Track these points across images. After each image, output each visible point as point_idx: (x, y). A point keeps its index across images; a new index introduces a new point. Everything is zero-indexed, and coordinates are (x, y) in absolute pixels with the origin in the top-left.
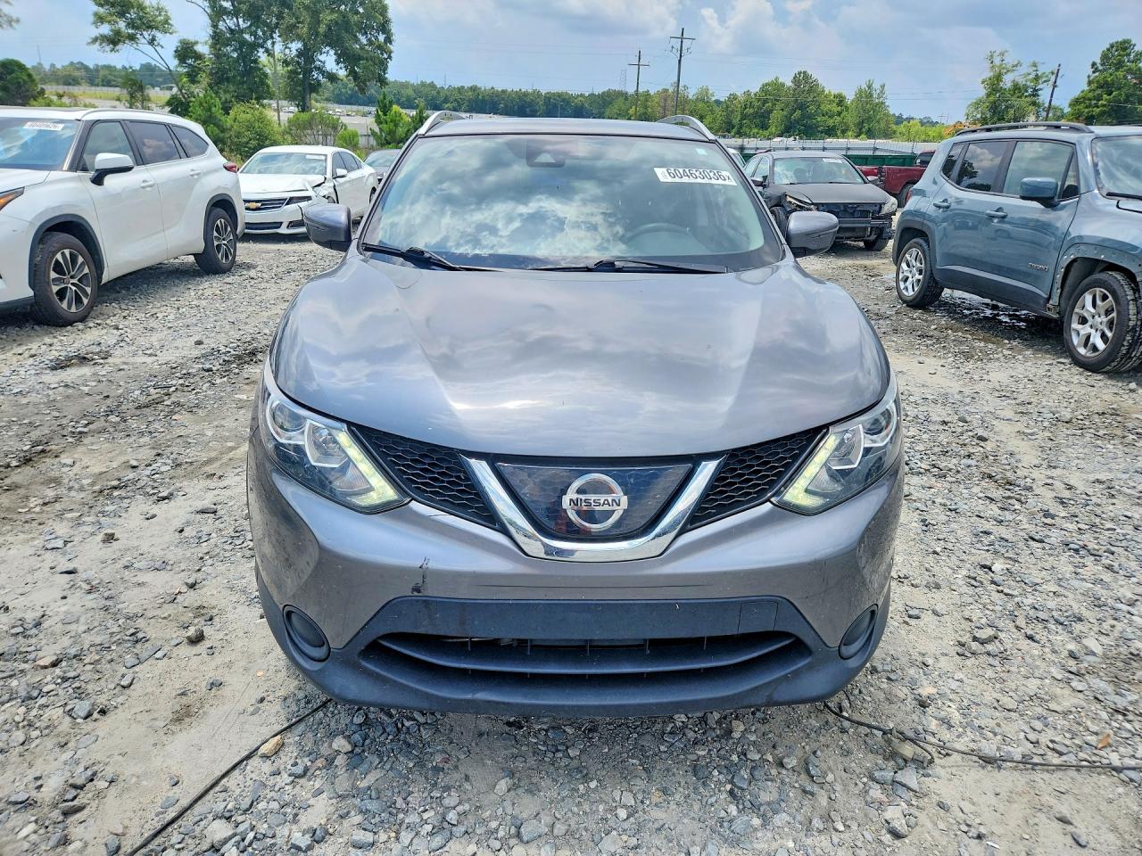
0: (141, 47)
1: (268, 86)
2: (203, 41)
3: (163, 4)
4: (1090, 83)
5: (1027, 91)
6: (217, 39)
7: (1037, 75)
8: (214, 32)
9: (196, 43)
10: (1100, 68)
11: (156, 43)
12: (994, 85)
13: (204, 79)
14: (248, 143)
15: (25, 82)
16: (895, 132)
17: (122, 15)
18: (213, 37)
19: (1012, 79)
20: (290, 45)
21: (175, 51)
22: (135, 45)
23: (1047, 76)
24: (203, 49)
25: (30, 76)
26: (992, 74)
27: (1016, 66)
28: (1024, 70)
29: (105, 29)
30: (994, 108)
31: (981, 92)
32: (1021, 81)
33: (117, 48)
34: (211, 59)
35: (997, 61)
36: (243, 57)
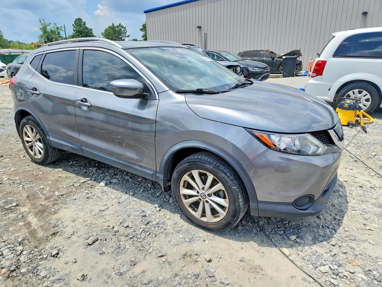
4: (74, 31)
5: (56, 33)
7: (57, 27)
10: (75, 26)
12: (44, 29)
16: (10, 46)
19: (50, 28)
23: (60, 28)
26: (42, 27)
27: (49, 24)
28: (52, 25)
30: (47, 37)
31: (41, 33)
32: (53, 29)
35: (42, 22)
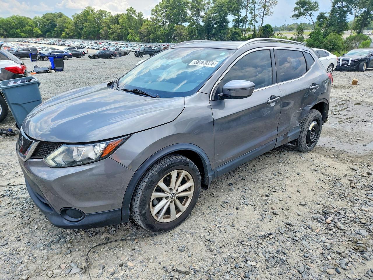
0: (306, 17)
1: (347, 26)
2: (328, 12)
3: (317, 1)
6: (334, 11)
8: (333, 9)
9: (325, 13)
11: (312, 15)
13: (324, 25)
14: (329, 47)
15: (270, 31)
17: (303, 7)
18: (332, 10)
20: (361, 10)
21: (317, 17)
22: (305, 16)
24: (327, 15)
25: (272, 29)
29: (297, 12)
33: (299, 18)
34: (329, 18)
36: (340, 16)
